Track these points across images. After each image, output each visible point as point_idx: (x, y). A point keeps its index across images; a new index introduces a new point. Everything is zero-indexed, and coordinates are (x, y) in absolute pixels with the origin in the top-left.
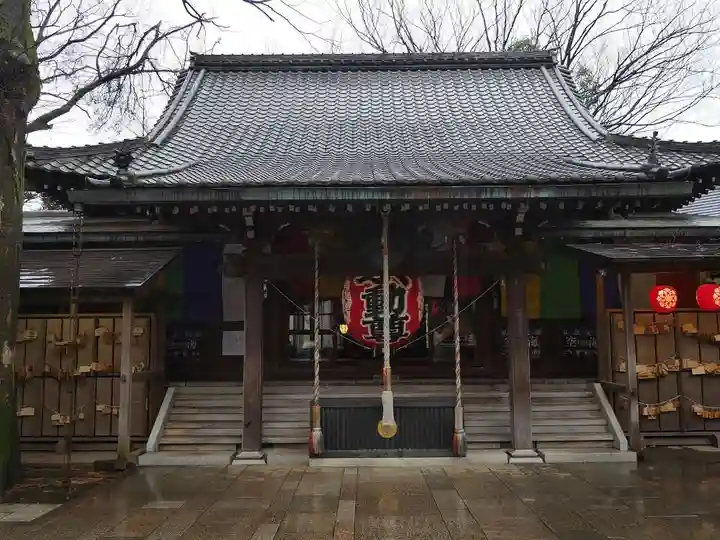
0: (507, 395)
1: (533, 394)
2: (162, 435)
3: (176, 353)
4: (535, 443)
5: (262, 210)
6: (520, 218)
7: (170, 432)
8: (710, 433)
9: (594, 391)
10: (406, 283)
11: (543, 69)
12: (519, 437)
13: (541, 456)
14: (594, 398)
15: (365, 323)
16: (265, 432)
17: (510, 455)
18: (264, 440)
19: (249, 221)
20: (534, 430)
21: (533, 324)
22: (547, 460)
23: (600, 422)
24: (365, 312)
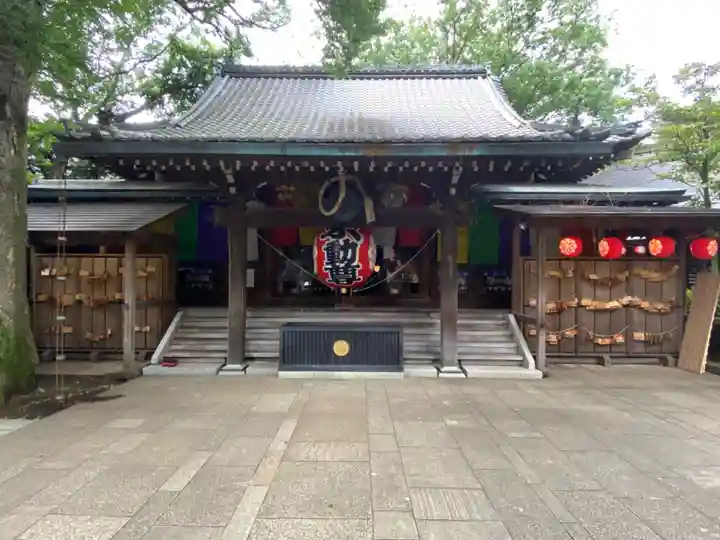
0: (439, 321)
1: (460, 321)
3: (193, 285)
4: (460, 361)
7: (174, 347)
8: (599, 355)
9: (509, 320)
10: (358, 239)
12: (447, 356)
13: (464, 372)
14: (507, 325)
15: (326, 269)
16: (248, 348)
17: (439, 370)
18: (247, 354)
19: (231, 179)
20: (460, 350)
21: (461, 268)
22: (469, 376)
23: (513, 345)
24: (326, 261)
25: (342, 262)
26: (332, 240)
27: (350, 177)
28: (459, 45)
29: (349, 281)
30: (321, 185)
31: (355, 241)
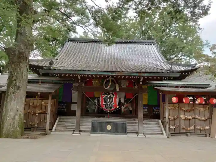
0: (138, 122)
1: (144, 122)
2: (56, 128)
3: (60, 109)
4: (144, 133)
5: (83, 76)
6: (141, 80)
7: (58, 127)
8: (186, 133)
11: (152, 45)
12: (140, 132)
13: (145, 136)
14: (159, 123)
15: (104, 104)
16: (81, 128)
17: (138, 136)
18: (80, 130)
19: (80, 78)
20: (144, 130)
21: (145, 106)
23: (160, 129)
24: (104, 102)
25: (109, 102)
26: (106, 96)
27: (113, 79)
28: (147, 30)
29: (111, 108)
30: (104, 80)
31: (113, 96)
